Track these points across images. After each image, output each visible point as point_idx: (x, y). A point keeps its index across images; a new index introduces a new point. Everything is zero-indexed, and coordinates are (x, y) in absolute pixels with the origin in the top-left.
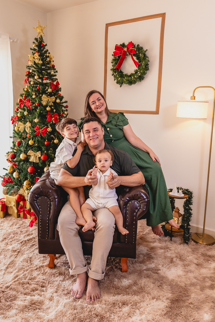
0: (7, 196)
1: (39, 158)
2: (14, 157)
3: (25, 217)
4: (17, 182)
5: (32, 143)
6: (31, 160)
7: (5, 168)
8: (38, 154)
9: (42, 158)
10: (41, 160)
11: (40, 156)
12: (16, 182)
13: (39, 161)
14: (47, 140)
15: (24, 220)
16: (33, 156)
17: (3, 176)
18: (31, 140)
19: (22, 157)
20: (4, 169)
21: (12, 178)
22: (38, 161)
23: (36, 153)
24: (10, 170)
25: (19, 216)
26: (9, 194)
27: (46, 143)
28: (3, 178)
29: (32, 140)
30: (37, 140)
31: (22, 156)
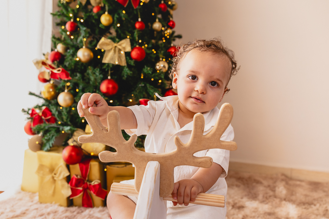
0: (43, 153)
1: (128, 54)
2: (59, 58)
3: (88, 203)
4: (68, 118)
5: (109, 20)
6: (106, 60)
7: (33, 92)
8: (124, 45)
9: (134, 54)
10: (131, 58)
11: (128, 49)
12: (65, 120)
13: (127, 63)
14: (140, 20)
15: (88, 211)
16: (112, 51)
17: (29, 109)
18: (106, 13)
19: (84, 56)
20: (31, 94)
21: (54, 110)
22: (124, 63)
23: (119, 43)
24: (49, 92)
25: (70, 203)
26: (47, 147)
27: (137, 25)
28: (28, 113)
29: (109, 13)
30: (117, 18)
31: (83, 54)
